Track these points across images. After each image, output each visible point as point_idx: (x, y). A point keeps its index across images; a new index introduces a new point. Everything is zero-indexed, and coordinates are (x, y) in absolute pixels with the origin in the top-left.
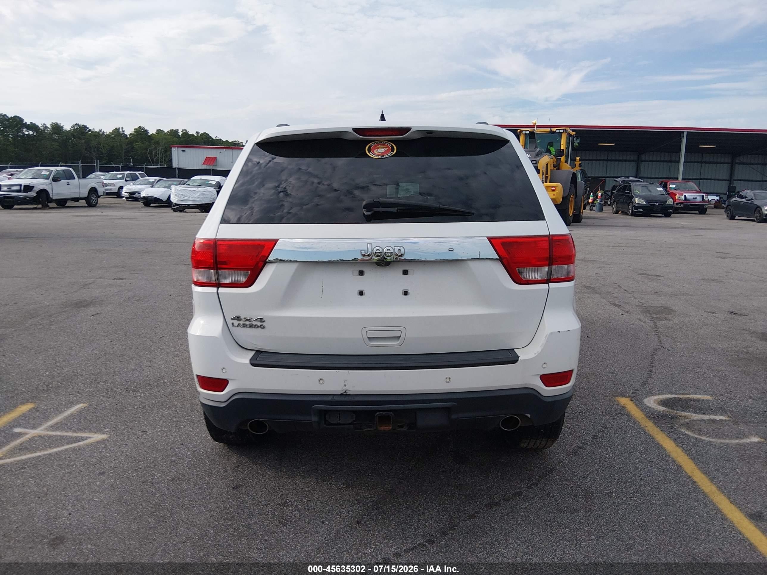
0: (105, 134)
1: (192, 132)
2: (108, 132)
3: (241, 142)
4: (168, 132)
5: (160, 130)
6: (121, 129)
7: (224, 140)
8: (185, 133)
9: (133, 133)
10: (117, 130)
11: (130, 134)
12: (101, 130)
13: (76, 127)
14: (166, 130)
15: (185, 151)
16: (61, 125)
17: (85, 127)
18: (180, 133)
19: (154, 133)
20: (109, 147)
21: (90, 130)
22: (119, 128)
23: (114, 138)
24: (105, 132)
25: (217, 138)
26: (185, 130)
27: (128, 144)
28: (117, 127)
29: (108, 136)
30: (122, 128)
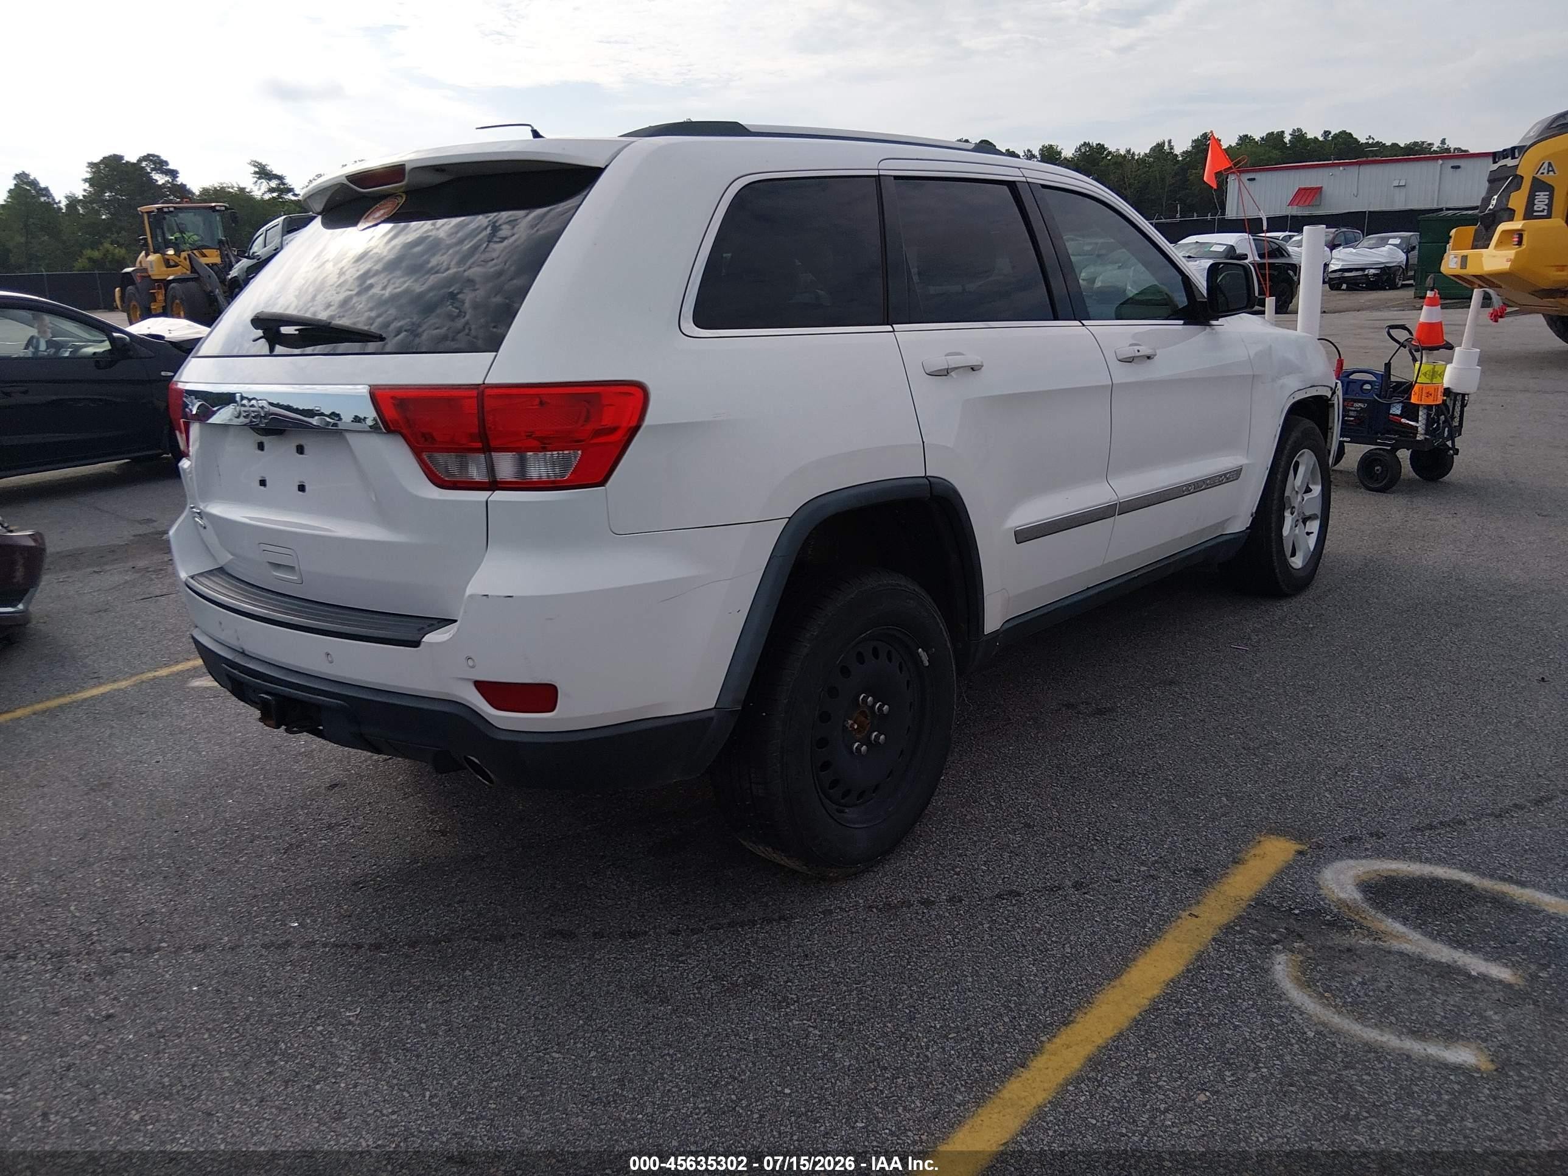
0: (1136, 157)
1: (1314, 132)
2: (1142, 154)
3: (1430, 144)
4: (1262, 138)
5: (1246, 136)
6: (1166, 144)
7: (1388, 144)
8: (1299, 136)
9: (1190, 149)
10: (1160, 146)
11: (1184, 152)
12: (1128, 151)
13: (1083, 150)
14: (1257, 135)
15: (1254, 179)
16: (1059, 149)
17: (1101, 147)
18: (1287, 138)
19: (1233, 144)
20: (1140, 184)
21: (1110, 153)
22: (1164, 143)
23: (1151, 165)
24: (1136, 153)
25: (1371, 141)
26: (1299, 130)
27: (1176, 174)
28: (1160, 141)
29: (1142, 161)
30: (1170, 142)
